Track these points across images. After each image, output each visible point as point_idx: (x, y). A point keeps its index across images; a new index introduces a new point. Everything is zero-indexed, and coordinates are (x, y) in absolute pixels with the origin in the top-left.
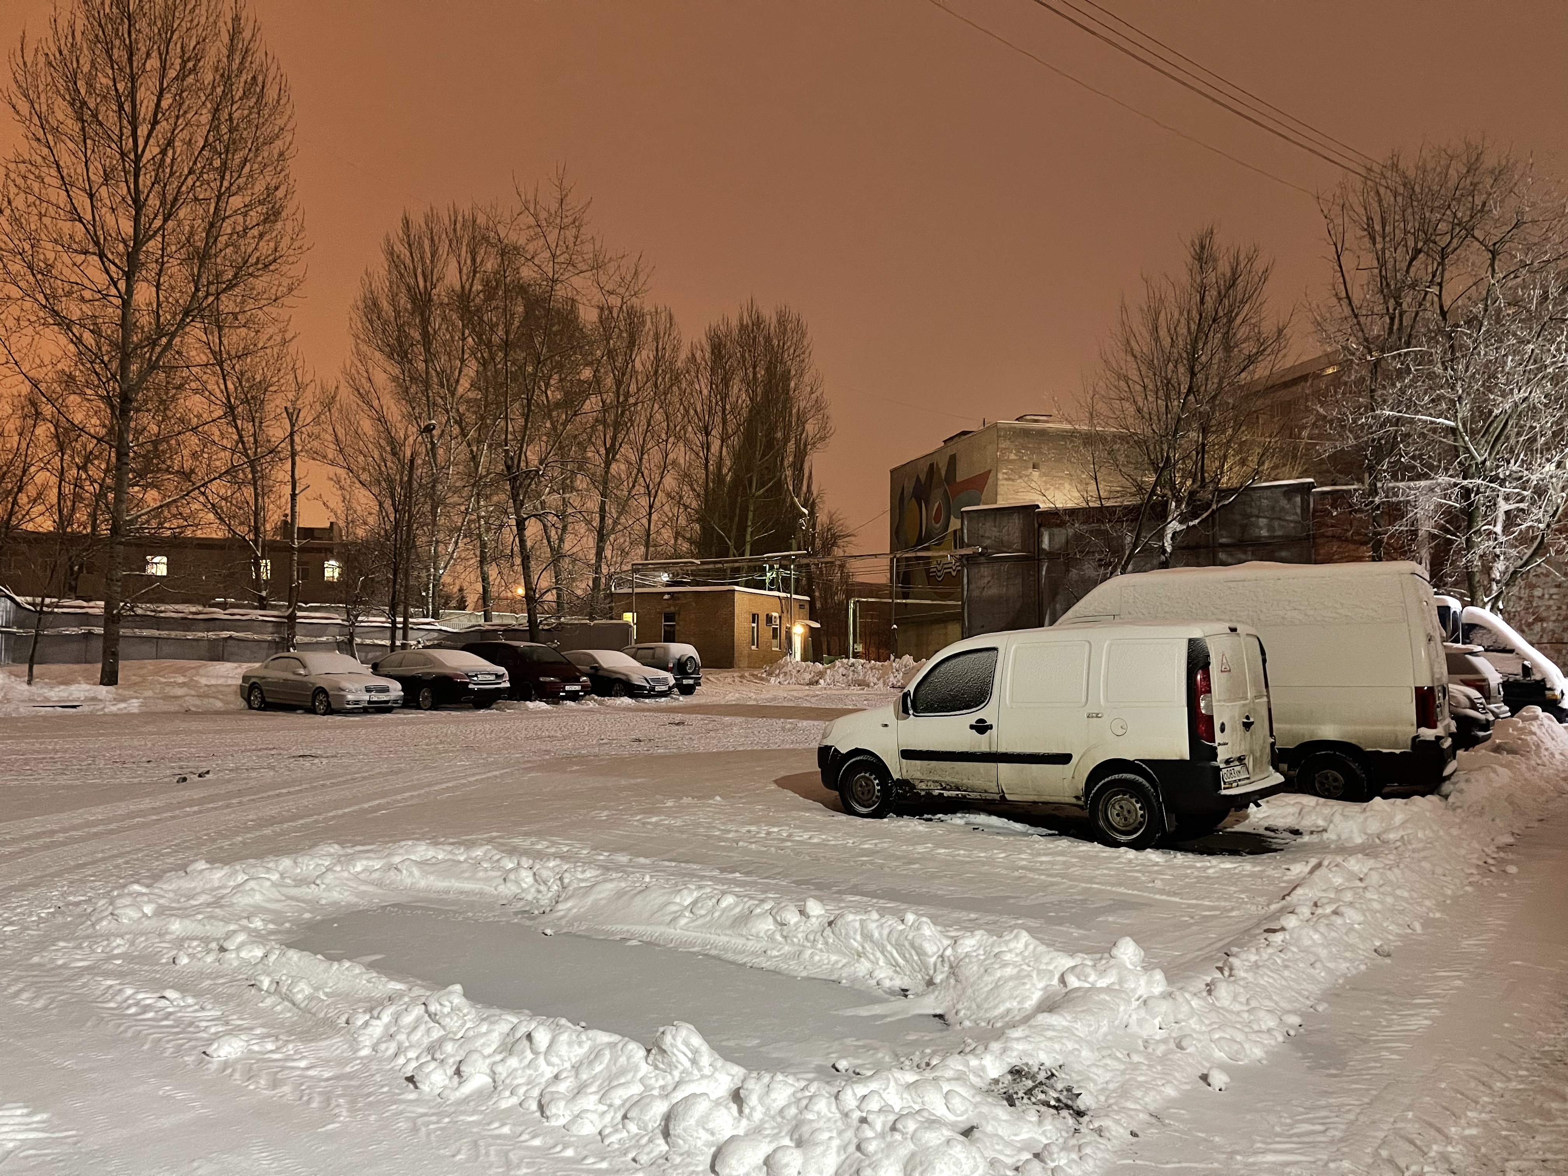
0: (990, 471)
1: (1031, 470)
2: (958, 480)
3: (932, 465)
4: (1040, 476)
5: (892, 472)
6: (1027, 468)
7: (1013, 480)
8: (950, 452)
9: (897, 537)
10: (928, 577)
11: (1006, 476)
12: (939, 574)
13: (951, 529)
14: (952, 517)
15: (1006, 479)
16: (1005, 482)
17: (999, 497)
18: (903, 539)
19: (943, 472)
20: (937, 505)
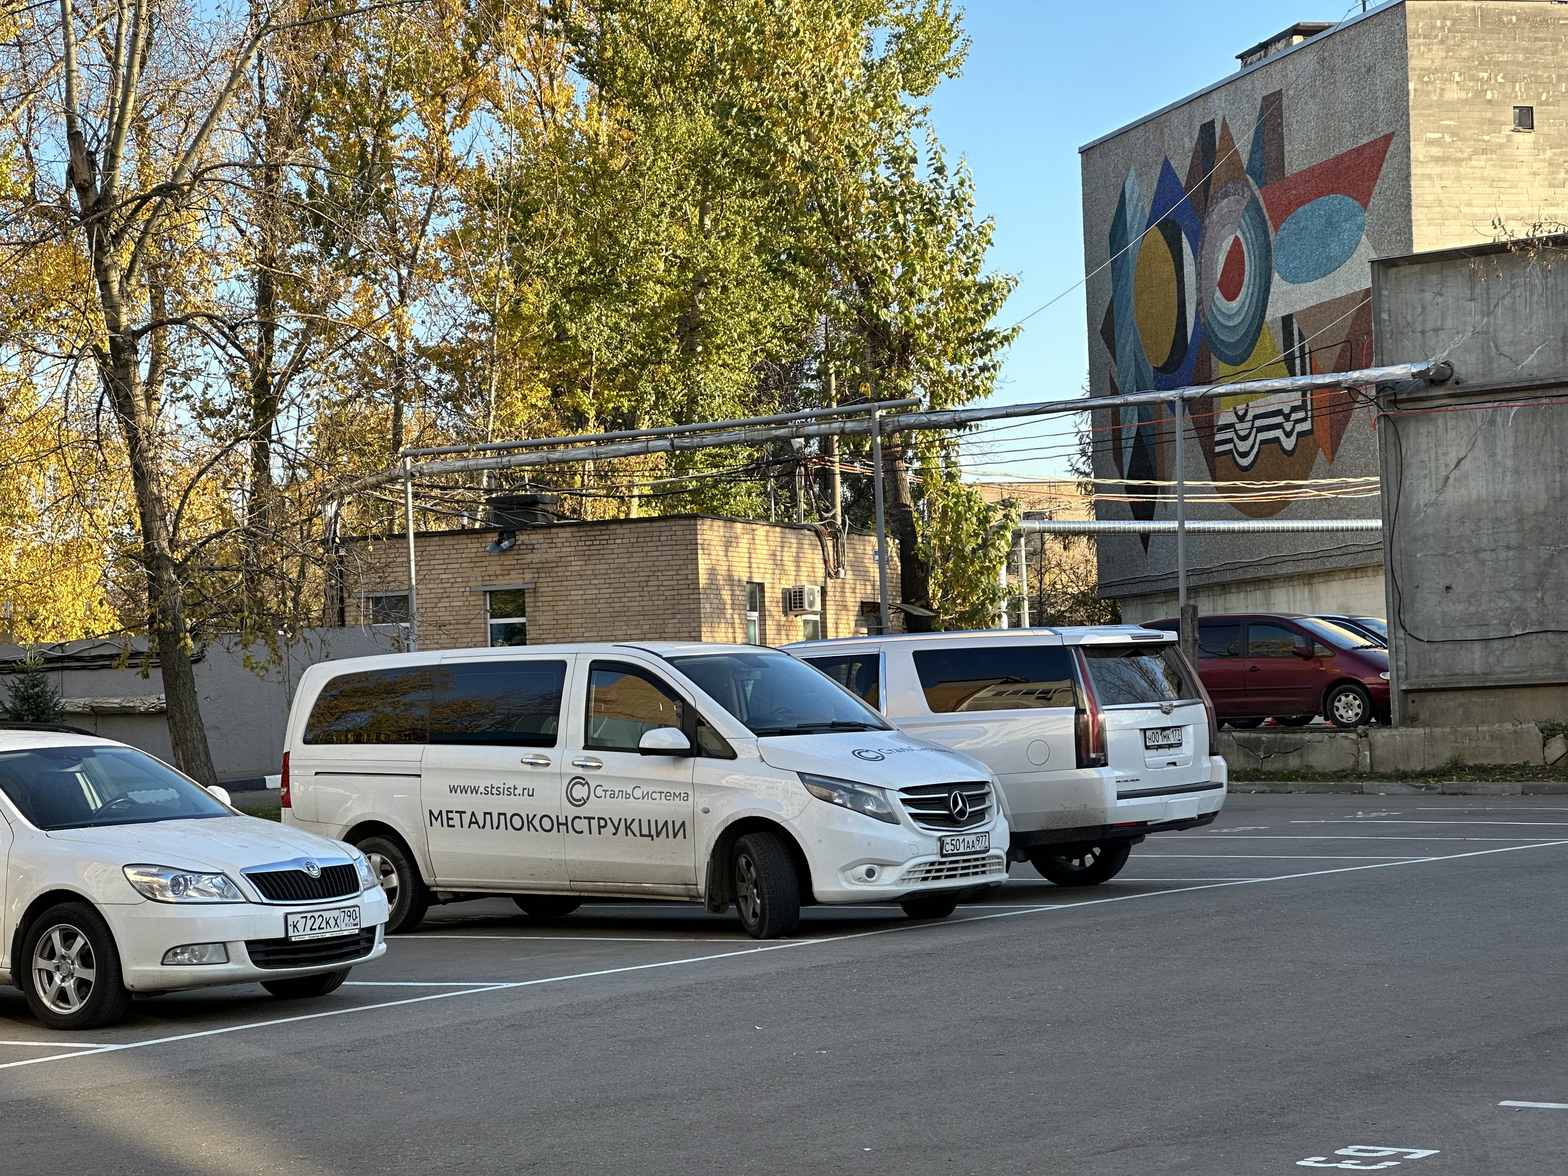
0: (1388, 138)
1: (1507, 129)
2: (1288, 172)
3: (1208, 128)
4: (1537, 146)
5: (1085, 152)
6: (1494, 125)
7: (1458, 161)
8: (1261, 88)
9: (1111, 344)
10: (1210, 456)
11: (1435, 151)
12: (1243, 447)
13: (1275, 311)
14: (1276, 277)
15: (1437, 160)
16: (1433, 169)
17: (1417, 214)
18: (1127, 345)
19: (1243, 145)
20: (1227, 244)
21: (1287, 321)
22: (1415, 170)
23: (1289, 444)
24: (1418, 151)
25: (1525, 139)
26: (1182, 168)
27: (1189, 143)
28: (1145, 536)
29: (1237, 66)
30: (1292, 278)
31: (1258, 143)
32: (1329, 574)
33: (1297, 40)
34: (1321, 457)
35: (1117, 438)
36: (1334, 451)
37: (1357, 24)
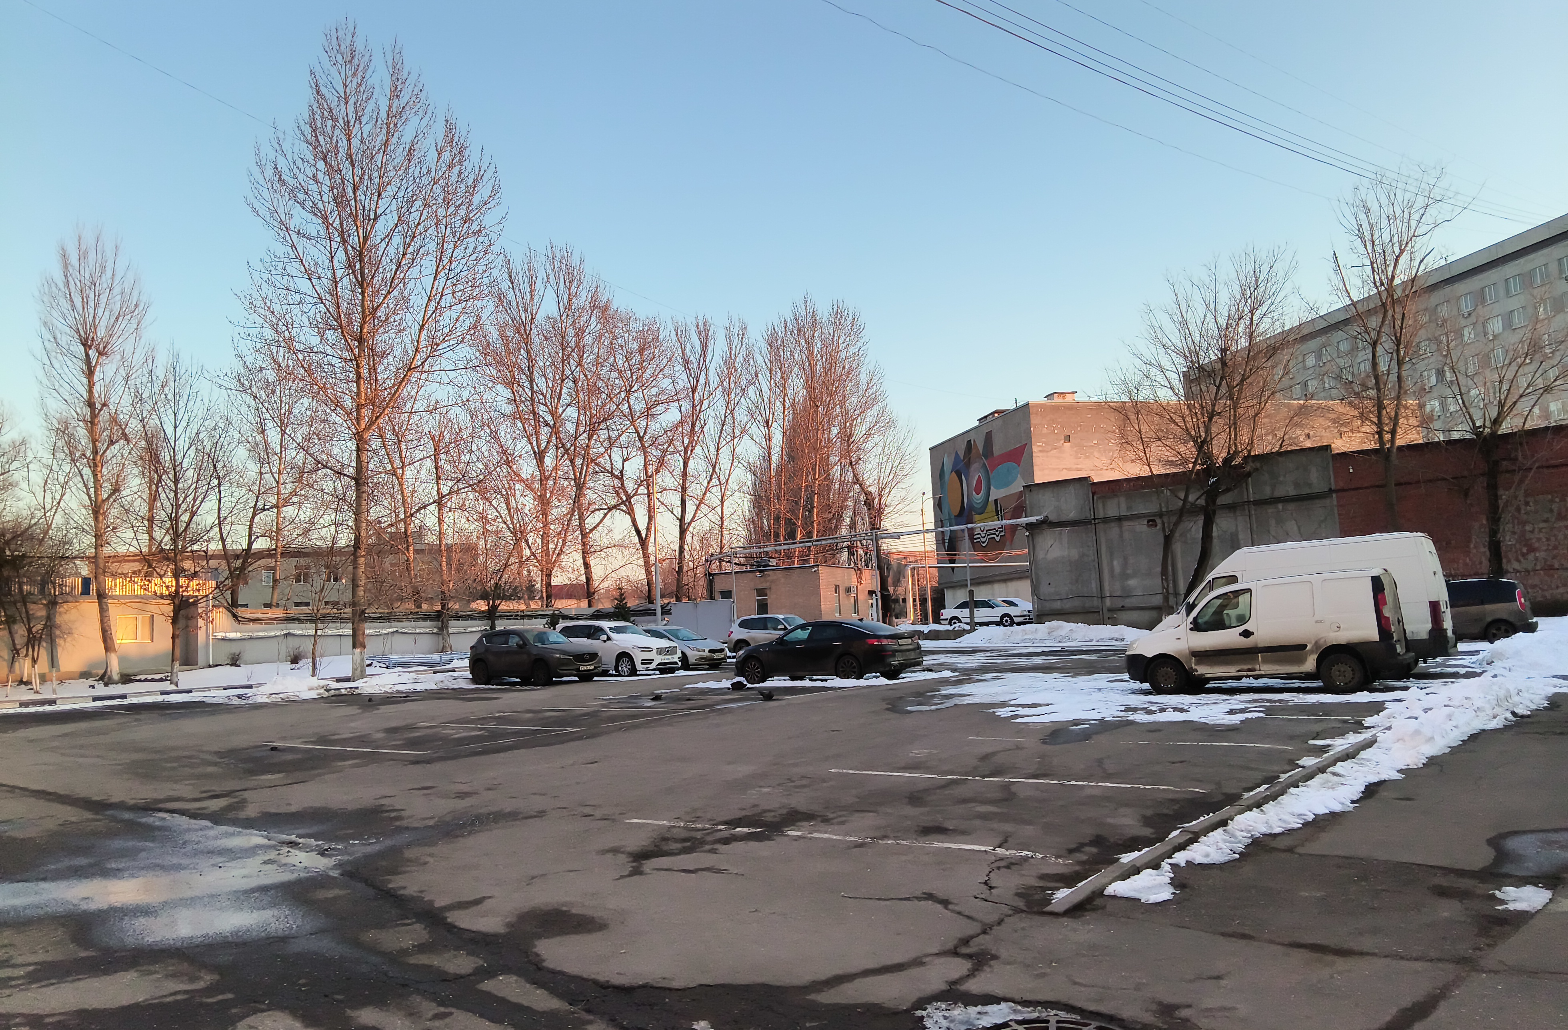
0: (1025, 445)
1: (1062, 442)
2: (995, 455)
3: (969, 442)
4: (1071, 447)
5: (931, 449)
6: (1058, 440)
7: (1047, 452)
8: (986, 430)
9: (941, 512)
10: (973, 543)
11: (1040, 449)
12: (983, 540)
13: (992, 498)
14: (992, 488)
15: (1040, 451)
16: (1040, 454)
17: (1035, 468)
18: (945, 510)
19: (981, 448)
20: (976, 478)
21: (996, 501)
22: (1034, 454)
23: (998, 539)
24: (1035, 449)
25: (1067, 444)
26: (961, 454)
27: (964, 446)
28: (953, 568)
29: (977, 423)
30: (996, 487)
31: (985, 447)
32: (1011, 580)
33: (996, 415)
34: (1008, 543)
35: (943, 539)
36: (1012, 541)
37: (1014, 410)
